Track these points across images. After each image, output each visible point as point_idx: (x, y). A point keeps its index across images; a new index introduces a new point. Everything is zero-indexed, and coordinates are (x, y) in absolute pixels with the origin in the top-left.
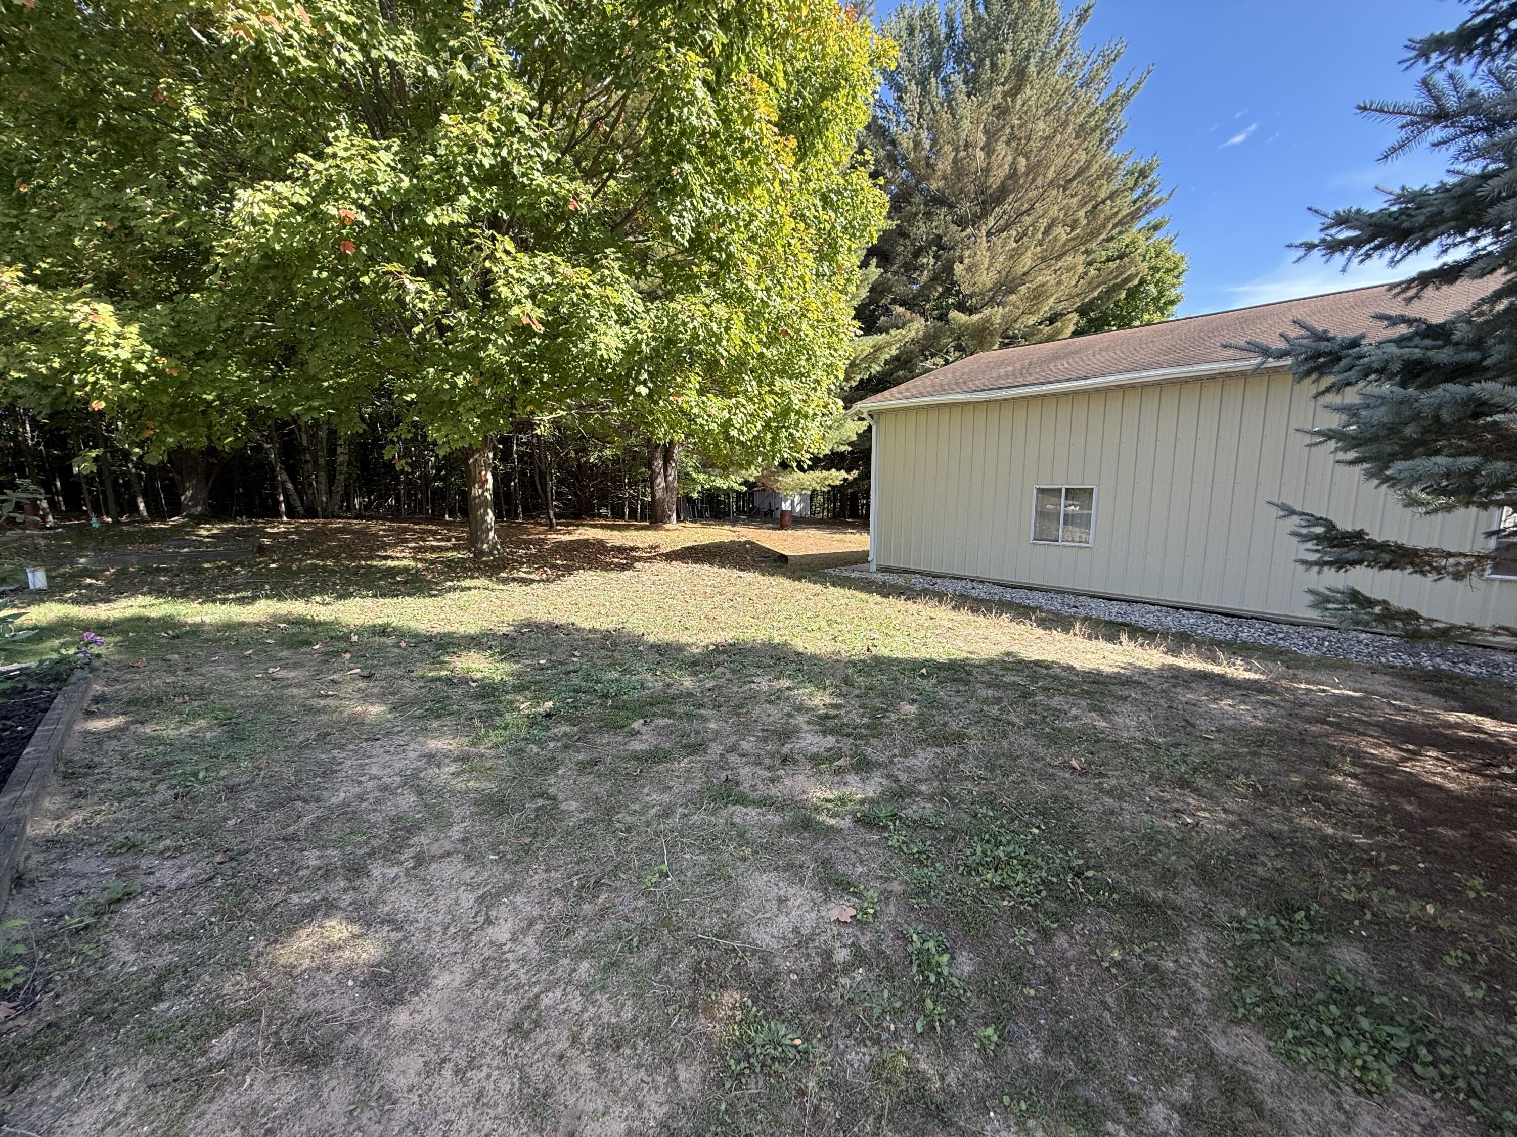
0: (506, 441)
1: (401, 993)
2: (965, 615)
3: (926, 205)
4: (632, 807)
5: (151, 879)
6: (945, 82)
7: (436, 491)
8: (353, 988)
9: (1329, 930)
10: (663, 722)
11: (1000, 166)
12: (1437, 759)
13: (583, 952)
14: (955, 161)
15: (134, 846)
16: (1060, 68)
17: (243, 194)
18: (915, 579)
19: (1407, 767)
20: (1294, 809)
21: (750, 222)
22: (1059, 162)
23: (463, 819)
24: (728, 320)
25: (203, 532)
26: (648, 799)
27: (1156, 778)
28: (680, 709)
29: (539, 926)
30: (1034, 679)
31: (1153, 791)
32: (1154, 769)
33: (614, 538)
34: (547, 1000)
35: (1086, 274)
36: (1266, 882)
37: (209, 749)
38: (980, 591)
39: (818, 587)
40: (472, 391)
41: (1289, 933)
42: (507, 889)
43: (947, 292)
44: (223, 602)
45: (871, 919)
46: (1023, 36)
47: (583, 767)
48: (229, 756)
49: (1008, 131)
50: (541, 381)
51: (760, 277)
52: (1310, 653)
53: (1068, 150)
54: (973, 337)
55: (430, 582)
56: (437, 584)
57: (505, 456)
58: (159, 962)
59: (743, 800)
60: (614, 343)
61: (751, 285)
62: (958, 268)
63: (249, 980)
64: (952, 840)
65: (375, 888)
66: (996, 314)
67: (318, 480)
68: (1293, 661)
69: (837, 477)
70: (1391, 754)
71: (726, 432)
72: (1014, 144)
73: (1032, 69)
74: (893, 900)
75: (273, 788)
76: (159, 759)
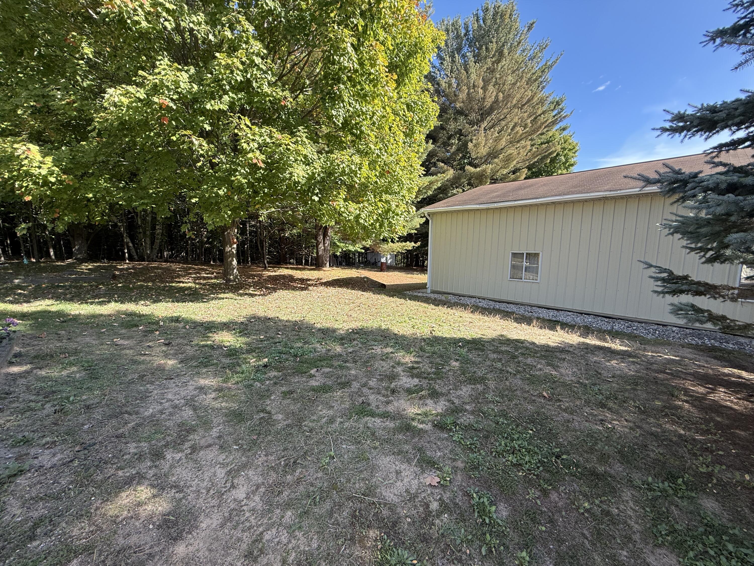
0: (244, 223)
1: (181, 532)
2: (477, 316)
3: (454, 114)
4: (313, 418)
5: (36, 461)
6: (464, 56)
7: (206, 249)
8: (152, 529)
9: (696, 489)
10: (327, 370)
11: (490, 97)
12: (724, 392)
13: (288, 505)
14: (468, 94)
15: (28, 441)
16: (519, 52)
17: (111, 91)
18: (450, 297)
19: (711, 397)
20: (661, 419)
21: (373, 117)
22: (519, 96)
23: (219, 425)
24: (361, 164)
25: (83, 267)
26: (321, 413)
27: (588, 402)
28: (336, 363)
29: (262, 490)
30: (517, 349)
31: (587, 409)
32: (586, 397)
33: (298, 274)
34: (267, 536)
35: (531, 150)
36: (656, 461)
37: (77, 383)
38: (483, 304)
39: (402, 301)
40: (228, 197)
41: (676, 491)
42: (244, 466)
43: (464, 157)
44: (92, 303)
45: (448, 484)
46: (502, 35)
47: (285, 395)
48: (88, 388)
49: (494, 80)
50: (264, 192)
51: (377, 143)
52: (649, 337)
53: (523, 90)
54: (477, 179)
55: (202, 294)
56: (206, 296)
57: (243, 232)
58: (35, 514)
59: (373, 415)
60: (302, 173)
61: (373, 147)
62: (470, 145)
63: (90, 526)
64: (486, 437)
65: (168, 466)
66: (488, 168)
67: (146, 242)
68: (644, 341)
69: (410, 245)
70: (701, 390)
71: (357, 221)
72: (497, 87)
73: (506, 51)
74: (459, 473)
75: (112, 407)
76: (48, 390)
